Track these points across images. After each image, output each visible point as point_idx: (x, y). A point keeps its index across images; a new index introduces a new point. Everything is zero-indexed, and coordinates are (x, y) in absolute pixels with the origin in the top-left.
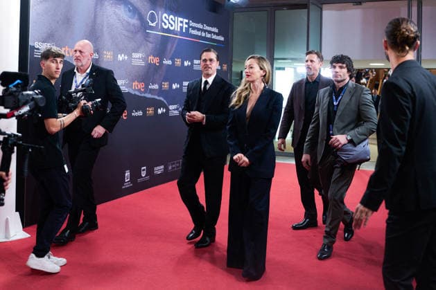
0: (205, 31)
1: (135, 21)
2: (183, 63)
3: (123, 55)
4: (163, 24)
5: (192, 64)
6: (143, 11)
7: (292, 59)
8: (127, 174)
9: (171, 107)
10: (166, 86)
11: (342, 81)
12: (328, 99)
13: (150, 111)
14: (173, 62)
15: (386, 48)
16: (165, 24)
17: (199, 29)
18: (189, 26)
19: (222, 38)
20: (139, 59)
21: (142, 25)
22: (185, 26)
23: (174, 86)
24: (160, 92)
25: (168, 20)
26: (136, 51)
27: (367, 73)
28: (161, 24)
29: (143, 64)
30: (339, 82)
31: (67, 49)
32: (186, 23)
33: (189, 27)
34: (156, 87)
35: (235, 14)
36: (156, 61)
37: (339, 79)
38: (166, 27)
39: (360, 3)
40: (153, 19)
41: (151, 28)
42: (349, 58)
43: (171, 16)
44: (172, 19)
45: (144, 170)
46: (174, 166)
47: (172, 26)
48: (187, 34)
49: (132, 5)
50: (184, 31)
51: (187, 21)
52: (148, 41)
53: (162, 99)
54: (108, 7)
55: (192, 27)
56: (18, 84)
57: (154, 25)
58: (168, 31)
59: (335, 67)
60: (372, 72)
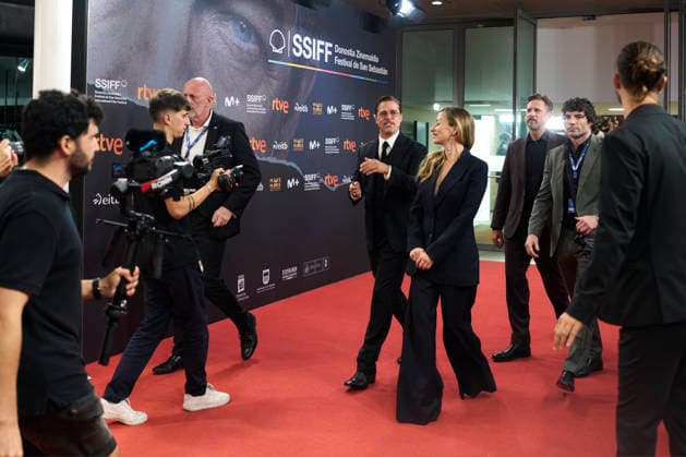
0: (359, 61)
1: (250, 46)
2: (325, 110)
3: (232, 98)
4: (294, 50)
5: (340, 110)
6: (263, 31)
7: (491, 102)
8: (241, 280)
9: (307, 178)
10: (299, 144)
11: (581, 136)
12: (563, 164)
13: (276, 184)
14: (310, 108)
15: (618, 86)
16: (298, 50)
17: (348, 58)
18: (333, 52)
19: (384, 72)
20: (257, 103)
21: (261, 52)
22: (329, 53)
23: (312, 145)
24: (291, 154)
25: (302, 44)
26: (253, 91)
27: (605, 123)
28: (291, 52)
29: (263, 111)
30: (576, 137)
31: (146, 89)
32: (329, 49)
33: (334, 54)
34: (284, 146)
35: (405, 34)
36: (283, 106)
37: (577, 133)
38: (298, 55)
39: (593, 17)
40: (278, 42)
41: (276, 56)
42: (589, 102)
43: (307, 38)
44: (307, 42)
45: (266, 274)
46: (312, 267)
47: (307, 53)
48: (331, 65)
49: (246, 21)
50: (326, 60)
51: (331, 45)
52: (271, 76)
53: (293, 165)
54: (209, 26)
55: (337, 54)
56: (152, 146)
57: (279, 51)
58: (301, 60)
59: (569, 117)
60: (613, 121)
